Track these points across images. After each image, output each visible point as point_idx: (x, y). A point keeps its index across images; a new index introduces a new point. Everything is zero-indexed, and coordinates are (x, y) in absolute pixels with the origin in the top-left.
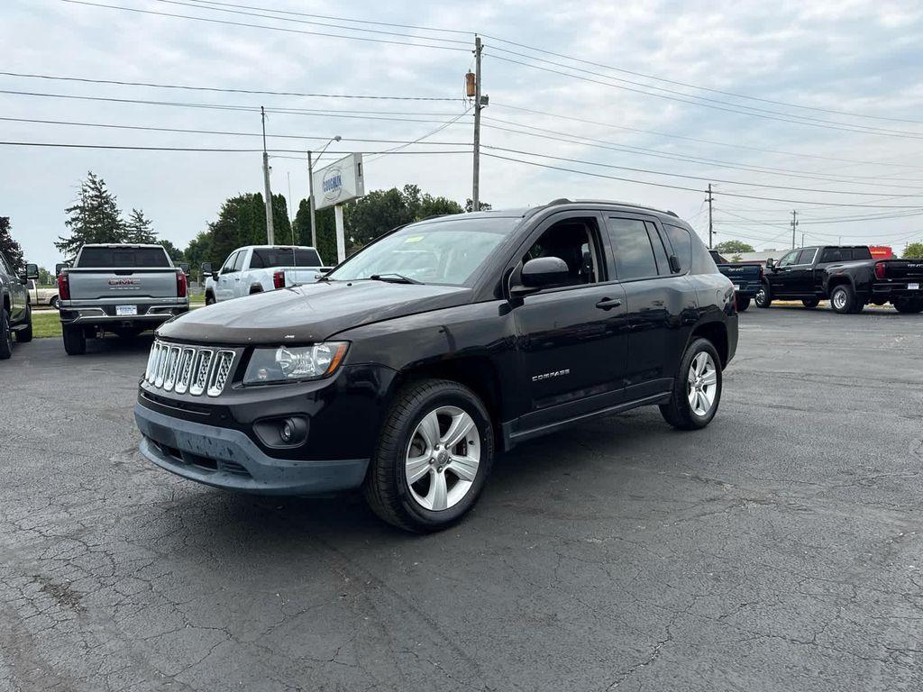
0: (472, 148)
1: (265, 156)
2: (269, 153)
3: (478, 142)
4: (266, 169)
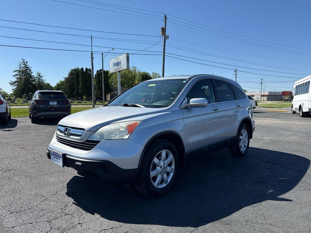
0: (163, 54)
1: (92, 53)
3: (165, 52)
4: (92, 58)
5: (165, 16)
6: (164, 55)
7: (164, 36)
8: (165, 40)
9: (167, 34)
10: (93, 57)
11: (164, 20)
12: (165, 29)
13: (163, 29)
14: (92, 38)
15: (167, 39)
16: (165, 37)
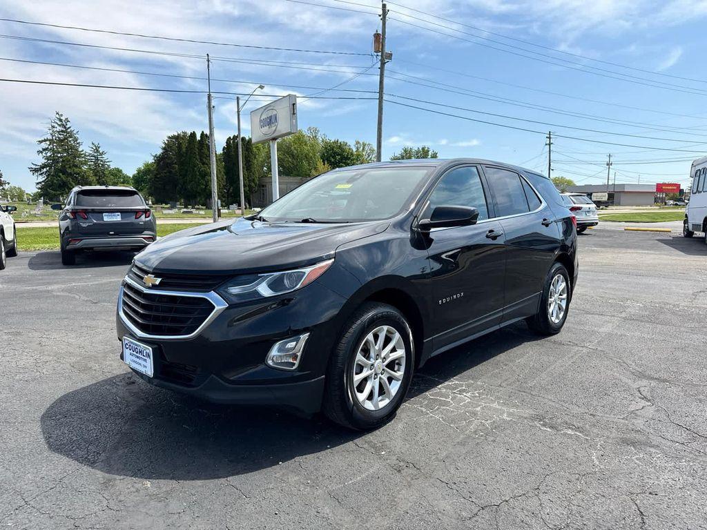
0: (377, 96)
1: (209, 97)
2: (213, 95)
3: (382, 91)
4: (210, 108)
5: (384, 6)
6: (382, 98)
7: (380, 54)
8: (383, 64)
9: (387, 50)
11: (380, 16)
12: (384, 38)
13: (377, 36)
15: (386, 60)
16: (382, 56)
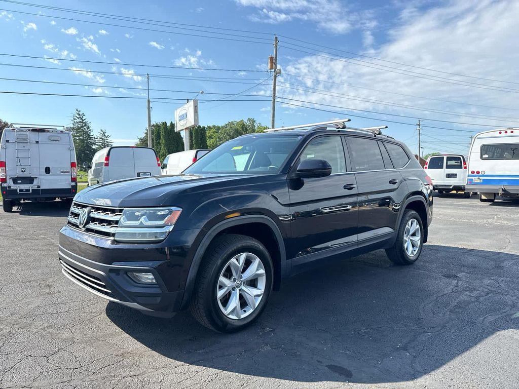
0: (271, 98)
1: (149, 101)
2: (151, 100)
3: (275, 95)
4: (149, 108)
5: (276, 38)
6: (274, 100)
7: (273, 70)
8: (275, 77)
9: (278, 68)
10: (151, 106)
11: (273, 45)
12: (276, 60)
13: (271, 59)
14: (148, 78)
15: (278, 75)
16: (275, 72)
